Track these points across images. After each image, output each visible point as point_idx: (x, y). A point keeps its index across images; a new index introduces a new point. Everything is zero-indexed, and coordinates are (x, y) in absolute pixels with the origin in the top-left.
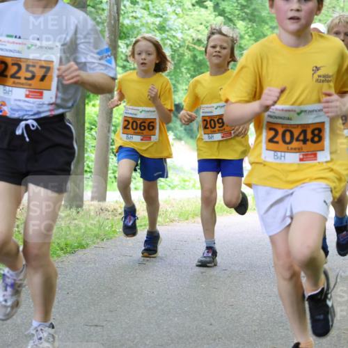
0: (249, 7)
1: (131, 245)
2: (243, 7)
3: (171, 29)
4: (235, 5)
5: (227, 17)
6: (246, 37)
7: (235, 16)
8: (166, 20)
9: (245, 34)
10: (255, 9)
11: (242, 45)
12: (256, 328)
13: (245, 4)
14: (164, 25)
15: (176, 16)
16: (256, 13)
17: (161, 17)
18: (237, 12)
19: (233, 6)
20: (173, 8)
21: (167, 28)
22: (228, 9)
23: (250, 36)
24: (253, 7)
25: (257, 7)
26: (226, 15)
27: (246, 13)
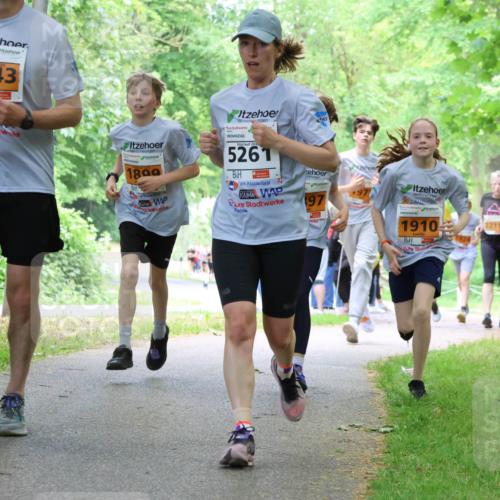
0: (204, 80)
1: (51, 372)
2: (197, 80)
3: (107, 105)
4: (188, 77)
5: (178, 92)
6: (202, 116)
7: (187, 91)
8: (100, 93)
9: (199, 113)
10: (211, 83)
11: (197, 127)
12: (204, 478)
13: (199, 76)
14: (99, 99)
15: (113, 89)
16: (213, 88)
17: (95, 89)
18: (190, 86)
19: (184, 78)
20: (110, 78)
21: (102, 103)
22: (179, 82)
23: (206, 116)
24: (210, 80)
25: (214, 80)
26: (177, 89)
27: (202, 88)
